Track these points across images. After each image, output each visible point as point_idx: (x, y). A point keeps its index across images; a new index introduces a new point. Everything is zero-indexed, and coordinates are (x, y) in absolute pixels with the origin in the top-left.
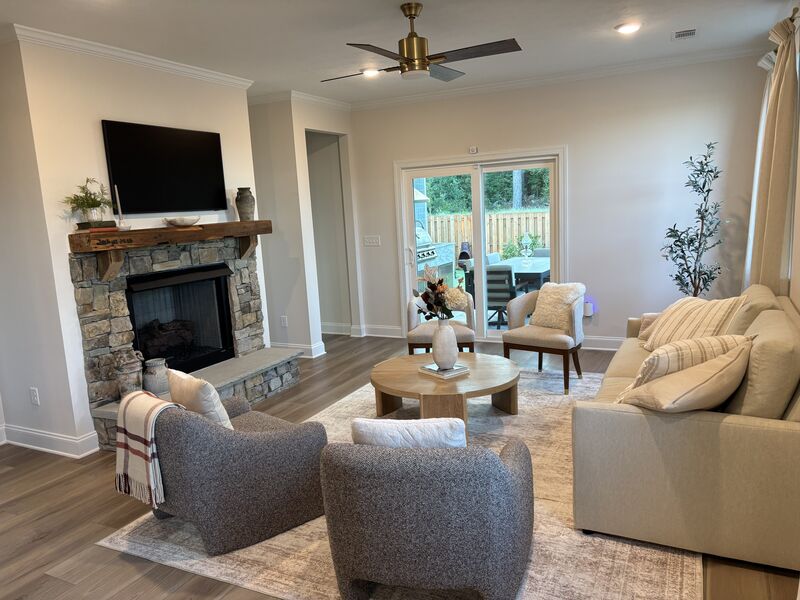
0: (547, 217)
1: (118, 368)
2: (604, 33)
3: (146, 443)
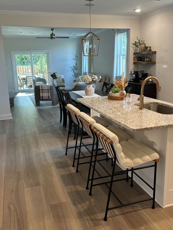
3: (48, 90)
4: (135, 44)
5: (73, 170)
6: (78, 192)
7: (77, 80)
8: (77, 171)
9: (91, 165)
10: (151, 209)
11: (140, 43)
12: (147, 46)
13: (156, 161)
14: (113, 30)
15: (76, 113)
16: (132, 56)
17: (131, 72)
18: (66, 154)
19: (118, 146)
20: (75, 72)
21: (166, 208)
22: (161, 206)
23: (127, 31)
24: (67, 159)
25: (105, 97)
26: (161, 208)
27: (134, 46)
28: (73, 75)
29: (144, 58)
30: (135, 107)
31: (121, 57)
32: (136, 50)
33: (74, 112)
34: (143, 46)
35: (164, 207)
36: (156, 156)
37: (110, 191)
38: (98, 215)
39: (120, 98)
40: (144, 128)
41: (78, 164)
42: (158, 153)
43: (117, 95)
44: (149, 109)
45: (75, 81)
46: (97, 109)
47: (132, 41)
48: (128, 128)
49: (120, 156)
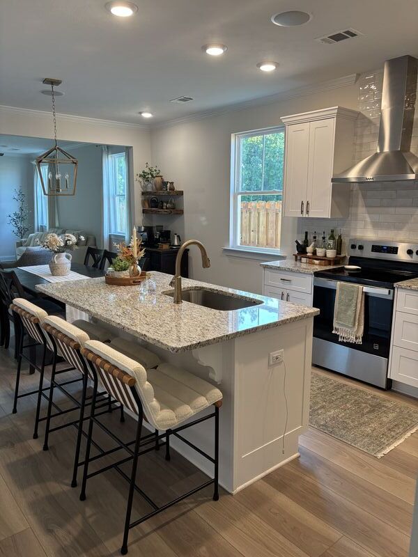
4: (144, 176)
5: (36, 446)
6: (52, 499)
7: (25, 242)
8: (46, 448)
9: (81, 432)
10: (213, 502)
11: (152, 175)
12: (166, 181)
13: (217, 406)
14: (97, 145)
15: (38, 319)
16: (138, 198)
17: (140, 228)
18: (15, 411)
19: (145, 387)
20: (19, 225)
21: (238, 493)
22: (230, 491)
23: (128, 151)
24: (19, 423)
25: (99, 278)
26: (229, 496)
27: (141, 179)
28: (16, 231)
29: (162, 202)
30: (163, 297)
31: (117, 198)
32: (145, 187)
33: (33, 316)
34: (158, 179)
35: (234, 492)
36: (217, 394)
37: (133, 487)
38: (106, 544)
39: (131, 282)
40: (195, 342)
41: (48, 431)
42: (219, 388)
43: (125, 274)
44: (189, 300)
45: (20, 244)
46: (88, 308)
47: (137, 170)
48: (164, 347)
49: (151, 406)
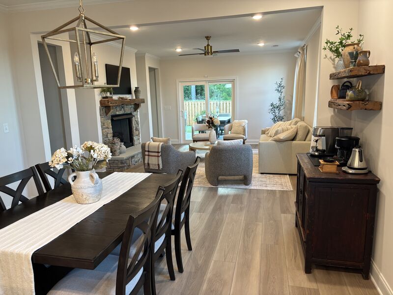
0: (231, 103)
1: (114, 144)
2: (254, 45)
3: (158, 152)
